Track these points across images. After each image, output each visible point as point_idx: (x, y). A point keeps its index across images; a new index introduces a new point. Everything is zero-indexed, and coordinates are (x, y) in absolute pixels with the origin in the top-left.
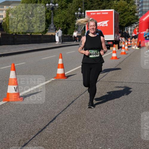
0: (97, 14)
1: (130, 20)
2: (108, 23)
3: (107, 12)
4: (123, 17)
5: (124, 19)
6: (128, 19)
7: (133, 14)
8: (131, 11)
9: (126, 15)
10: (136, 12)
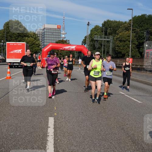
0: (15, 44)
1: (37, 50)
2: (21, 51)
3: (21, 44)
4: (32, 48)
5: (32, 49)
6: (35, 50)
7: (38, 47)
8: (37, 45)
9: (34, 47)
10: (40, 46)
